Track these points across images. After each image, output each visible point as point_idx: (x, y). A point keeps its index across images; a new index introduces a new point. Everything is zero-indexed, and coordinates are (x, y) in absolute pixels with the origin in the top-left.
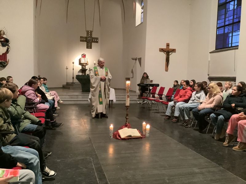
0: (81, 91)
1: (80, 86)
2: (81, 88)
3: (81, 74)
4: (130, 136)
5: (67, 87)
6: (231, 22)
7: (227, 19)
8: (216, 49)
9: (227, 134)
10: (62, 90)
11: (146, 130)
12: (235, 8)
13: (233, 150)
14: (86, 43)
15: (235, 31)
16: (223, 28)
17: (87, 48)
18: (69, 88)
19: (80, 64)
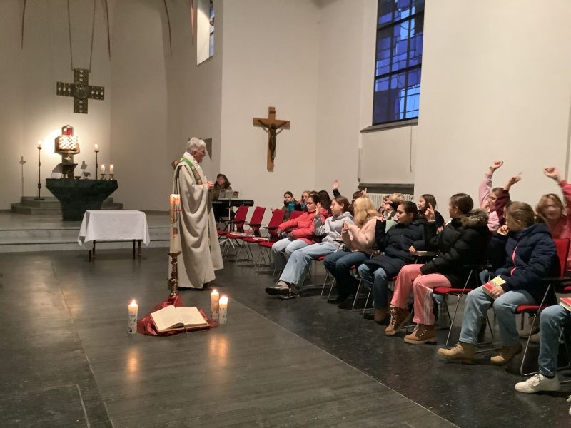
0: (61, 218)
1: (59, 206)
2: (60, 211)
3: (59, 175)
4: (181, 325)
5: (23, 208)
6: (403, 65)
7: (395, 59)
8: (373, 124)
9: (392, 308)
10: (8, 217)
11: (218, 308)
12: (412, 36)
13: (406, 342)
14: (72, 99)
15: (411, 86)
16: (388, 78)
17: (77, 110)
18: (28, 212)
19: (58, 150)
